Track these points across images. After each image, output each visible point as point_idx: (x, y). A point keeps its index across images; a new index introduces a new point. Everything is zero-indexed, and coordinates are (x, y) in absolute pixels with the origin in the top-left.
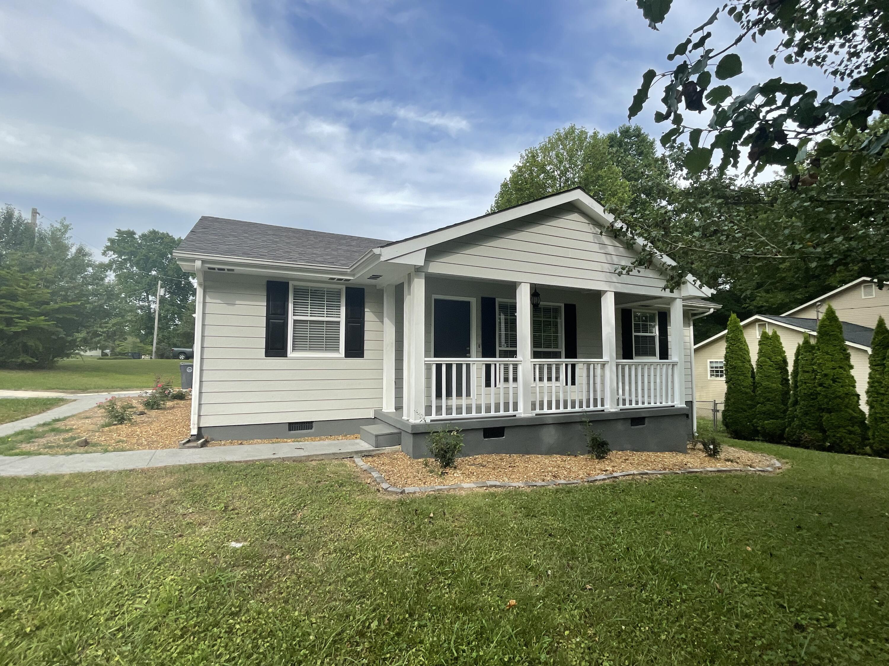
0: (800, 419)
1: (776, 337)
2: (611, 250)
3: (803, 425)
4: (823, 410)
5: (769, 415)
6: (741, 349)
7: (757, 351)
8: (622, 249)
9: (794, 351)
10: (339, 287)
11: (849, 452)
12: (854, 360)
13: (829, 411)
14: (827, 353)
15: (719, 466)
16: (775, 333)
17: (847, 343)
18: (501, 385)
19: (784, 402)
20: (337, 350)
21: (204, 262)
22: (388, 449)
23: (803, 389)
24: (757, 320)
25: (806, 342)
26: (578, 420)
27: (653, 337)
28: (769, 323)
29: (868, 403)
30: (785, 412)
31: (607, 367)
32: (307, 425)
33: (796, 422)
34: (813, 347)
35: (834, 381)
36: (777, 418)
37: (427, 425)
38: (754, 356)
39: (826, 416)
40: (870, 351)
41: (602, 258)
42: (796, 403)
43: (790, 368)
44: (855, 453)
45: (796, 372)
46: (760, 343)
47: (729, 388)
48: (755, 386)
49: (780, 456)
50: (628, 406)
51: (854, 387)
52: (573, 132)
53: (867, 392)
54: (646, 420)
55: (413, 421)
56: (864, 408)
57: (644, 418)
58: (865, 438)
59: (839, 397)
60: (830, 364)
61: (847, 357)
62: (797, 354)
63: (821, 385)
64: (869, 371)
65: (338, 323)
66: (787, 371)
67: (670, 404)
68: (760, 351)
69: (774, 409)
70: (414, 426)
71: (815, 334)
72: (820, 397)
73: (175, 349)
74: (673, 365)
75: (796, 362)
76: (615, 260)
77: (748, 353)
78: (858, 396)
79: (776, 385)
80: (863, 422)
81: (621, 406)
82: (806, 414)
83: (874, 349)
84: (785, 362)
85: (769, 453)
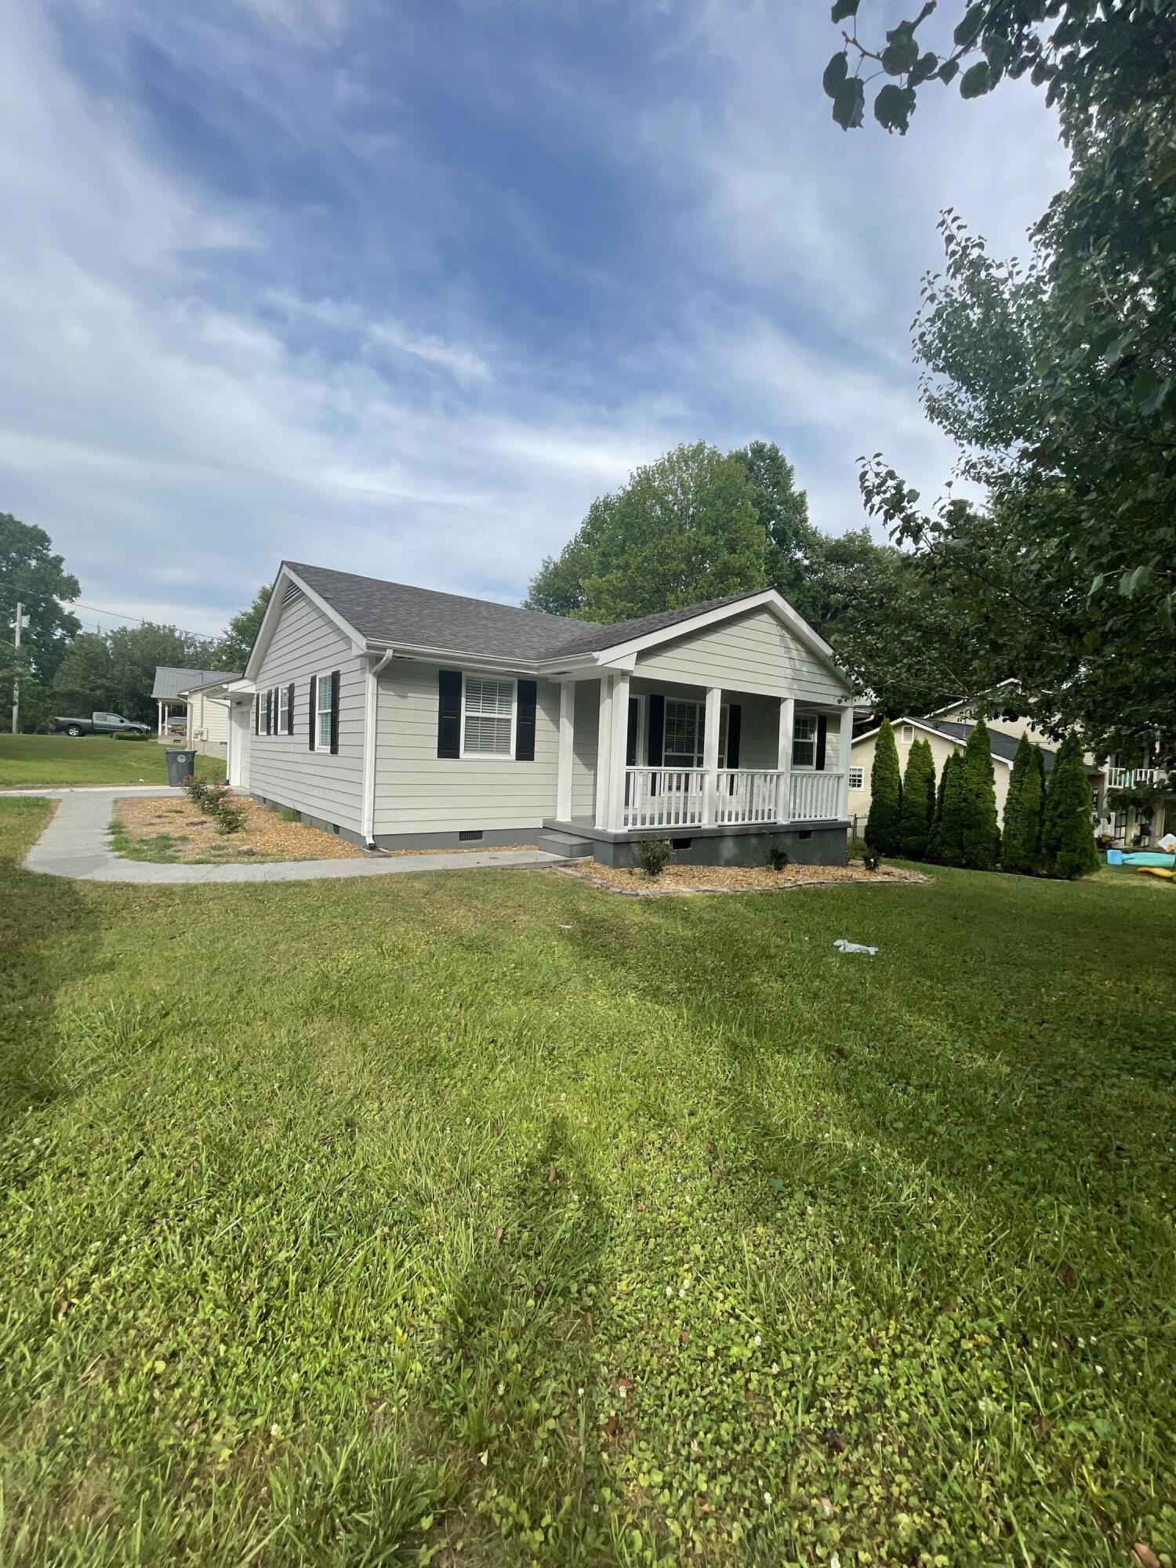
0: (942, 836)
1: (927, 746)
2: (794, 654)
3: (944, 843)
4: (963, 826)
5: (913, 831)
6: (891, 758)
7: (907, 761)
8: (804, 654)
9: (943, 763)
10: (512, 679)
11: (981, 869)
12: (996, 777)
13: (969, 827)
14: (974, 767)
15: (879, 878)
16: (926, 741)
17: (993, 756)
18: (665, 794)
19: (929, 817)
20: (508, 751)
21: (395, 651)
22: (581, 860)
23: (948, 804)
24: (904, 723)
25: (956, 755)
26: (755, 832)
27: (812, 744)
28: (916, 727)
29: (1005, 820)
30: (928, 828)
31: (782, 779)
32: (476, 835)
33: (939, 839)
34: (962, 760)
35: (977, 796)
36: (921, 834)
37: (624, 835)
38: (903, 767)
39: (966, 832)
40: (1011, 765)
41: (786, 663)
42: (940, 818)
43: (938, 781)
44: (987, 870)
45: (942, 787)
46: (911, 753)
47: (874, 802)
48: (901, 799)
49: (925, 872)
50: (797, 819)
51: (994, 803)
52: (702, 451)
53: (1005, 809)
54: (813, 834)
55: (612, 830)
56: (1001, 825)
57: (810, 832)
58: (998, 855)
59: (980, 813)
60: (976, 779)
61: (991, 772)
62: (946, 767)
63: (965, 800)
64: (1008, 787)
65: (509, 721)
66: (934, 784)
67: (833, 817)
68: (910, 762)
69: (917, 824)
70: (616, 836)
71: (964, 743)
72: (962, 812)
73: (61, 719)
74: (839, 778)
75: (944, 775)
76: (798, 664)
77: (898, 762)
78: (997, 812)
79: (922, 800)
80: (997, 839)
81: (792, 819)
82: (948, 830)
83: (1015, 765)
84: (933, 775)
85: (916, 869)
